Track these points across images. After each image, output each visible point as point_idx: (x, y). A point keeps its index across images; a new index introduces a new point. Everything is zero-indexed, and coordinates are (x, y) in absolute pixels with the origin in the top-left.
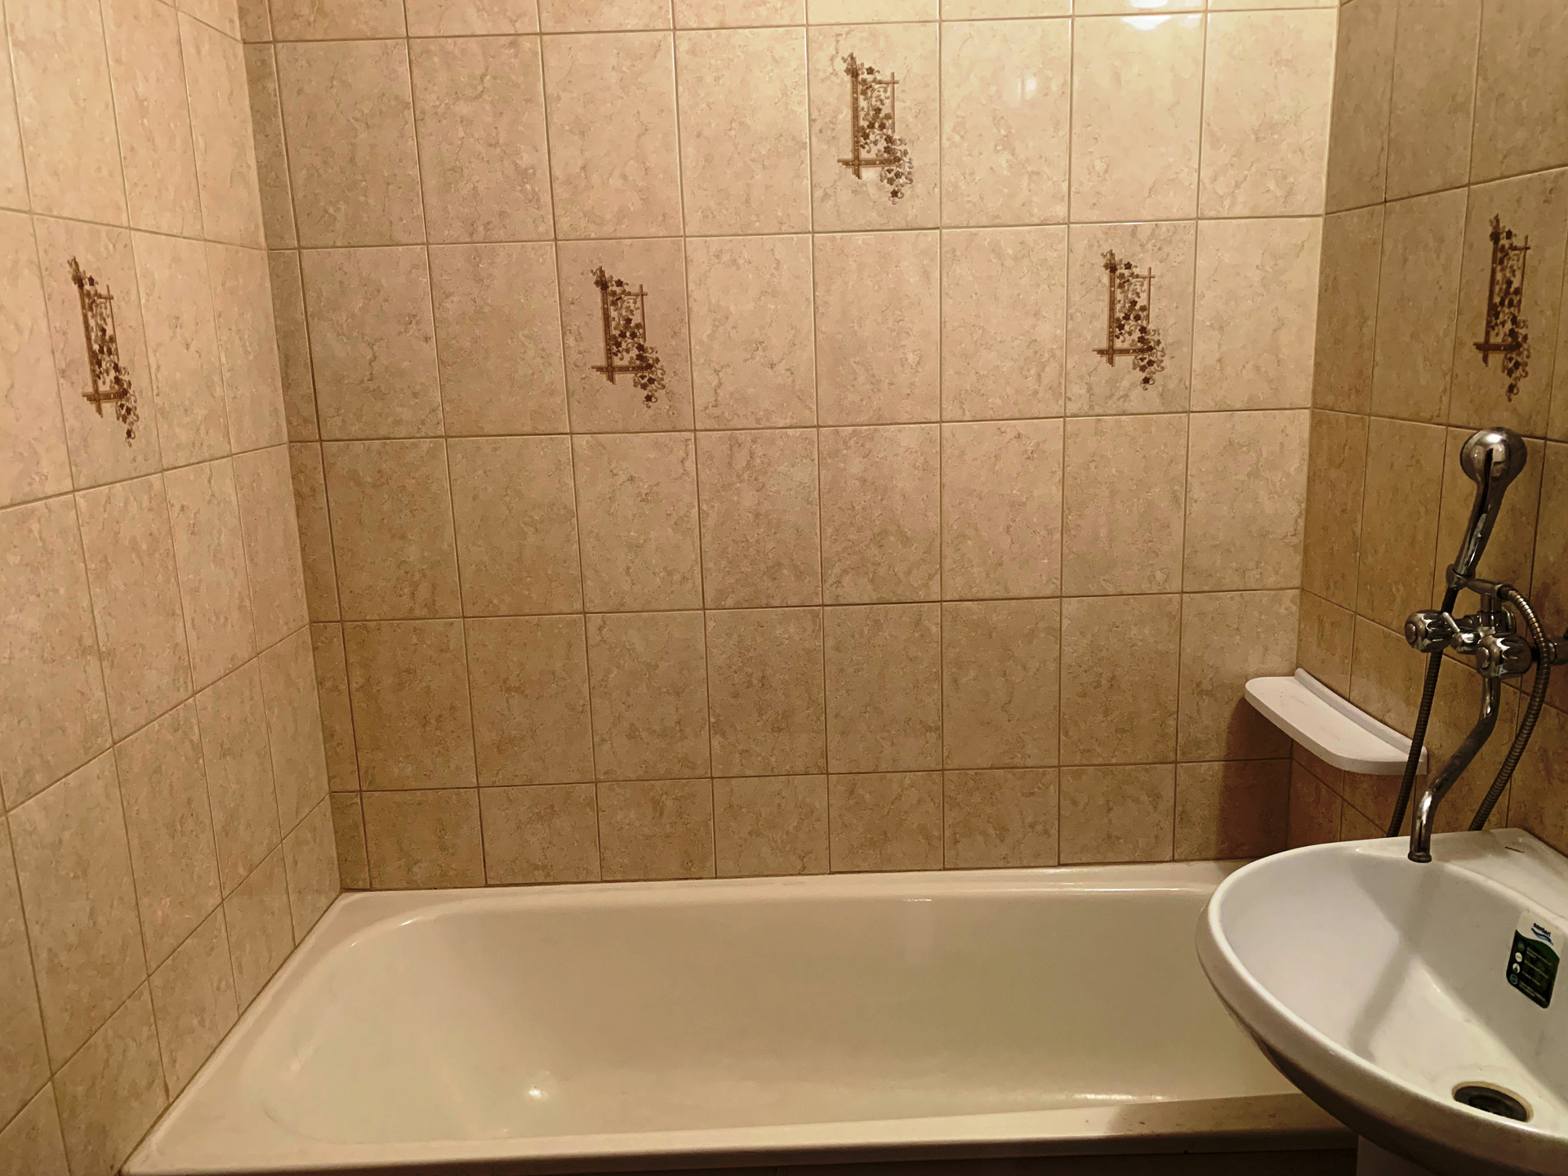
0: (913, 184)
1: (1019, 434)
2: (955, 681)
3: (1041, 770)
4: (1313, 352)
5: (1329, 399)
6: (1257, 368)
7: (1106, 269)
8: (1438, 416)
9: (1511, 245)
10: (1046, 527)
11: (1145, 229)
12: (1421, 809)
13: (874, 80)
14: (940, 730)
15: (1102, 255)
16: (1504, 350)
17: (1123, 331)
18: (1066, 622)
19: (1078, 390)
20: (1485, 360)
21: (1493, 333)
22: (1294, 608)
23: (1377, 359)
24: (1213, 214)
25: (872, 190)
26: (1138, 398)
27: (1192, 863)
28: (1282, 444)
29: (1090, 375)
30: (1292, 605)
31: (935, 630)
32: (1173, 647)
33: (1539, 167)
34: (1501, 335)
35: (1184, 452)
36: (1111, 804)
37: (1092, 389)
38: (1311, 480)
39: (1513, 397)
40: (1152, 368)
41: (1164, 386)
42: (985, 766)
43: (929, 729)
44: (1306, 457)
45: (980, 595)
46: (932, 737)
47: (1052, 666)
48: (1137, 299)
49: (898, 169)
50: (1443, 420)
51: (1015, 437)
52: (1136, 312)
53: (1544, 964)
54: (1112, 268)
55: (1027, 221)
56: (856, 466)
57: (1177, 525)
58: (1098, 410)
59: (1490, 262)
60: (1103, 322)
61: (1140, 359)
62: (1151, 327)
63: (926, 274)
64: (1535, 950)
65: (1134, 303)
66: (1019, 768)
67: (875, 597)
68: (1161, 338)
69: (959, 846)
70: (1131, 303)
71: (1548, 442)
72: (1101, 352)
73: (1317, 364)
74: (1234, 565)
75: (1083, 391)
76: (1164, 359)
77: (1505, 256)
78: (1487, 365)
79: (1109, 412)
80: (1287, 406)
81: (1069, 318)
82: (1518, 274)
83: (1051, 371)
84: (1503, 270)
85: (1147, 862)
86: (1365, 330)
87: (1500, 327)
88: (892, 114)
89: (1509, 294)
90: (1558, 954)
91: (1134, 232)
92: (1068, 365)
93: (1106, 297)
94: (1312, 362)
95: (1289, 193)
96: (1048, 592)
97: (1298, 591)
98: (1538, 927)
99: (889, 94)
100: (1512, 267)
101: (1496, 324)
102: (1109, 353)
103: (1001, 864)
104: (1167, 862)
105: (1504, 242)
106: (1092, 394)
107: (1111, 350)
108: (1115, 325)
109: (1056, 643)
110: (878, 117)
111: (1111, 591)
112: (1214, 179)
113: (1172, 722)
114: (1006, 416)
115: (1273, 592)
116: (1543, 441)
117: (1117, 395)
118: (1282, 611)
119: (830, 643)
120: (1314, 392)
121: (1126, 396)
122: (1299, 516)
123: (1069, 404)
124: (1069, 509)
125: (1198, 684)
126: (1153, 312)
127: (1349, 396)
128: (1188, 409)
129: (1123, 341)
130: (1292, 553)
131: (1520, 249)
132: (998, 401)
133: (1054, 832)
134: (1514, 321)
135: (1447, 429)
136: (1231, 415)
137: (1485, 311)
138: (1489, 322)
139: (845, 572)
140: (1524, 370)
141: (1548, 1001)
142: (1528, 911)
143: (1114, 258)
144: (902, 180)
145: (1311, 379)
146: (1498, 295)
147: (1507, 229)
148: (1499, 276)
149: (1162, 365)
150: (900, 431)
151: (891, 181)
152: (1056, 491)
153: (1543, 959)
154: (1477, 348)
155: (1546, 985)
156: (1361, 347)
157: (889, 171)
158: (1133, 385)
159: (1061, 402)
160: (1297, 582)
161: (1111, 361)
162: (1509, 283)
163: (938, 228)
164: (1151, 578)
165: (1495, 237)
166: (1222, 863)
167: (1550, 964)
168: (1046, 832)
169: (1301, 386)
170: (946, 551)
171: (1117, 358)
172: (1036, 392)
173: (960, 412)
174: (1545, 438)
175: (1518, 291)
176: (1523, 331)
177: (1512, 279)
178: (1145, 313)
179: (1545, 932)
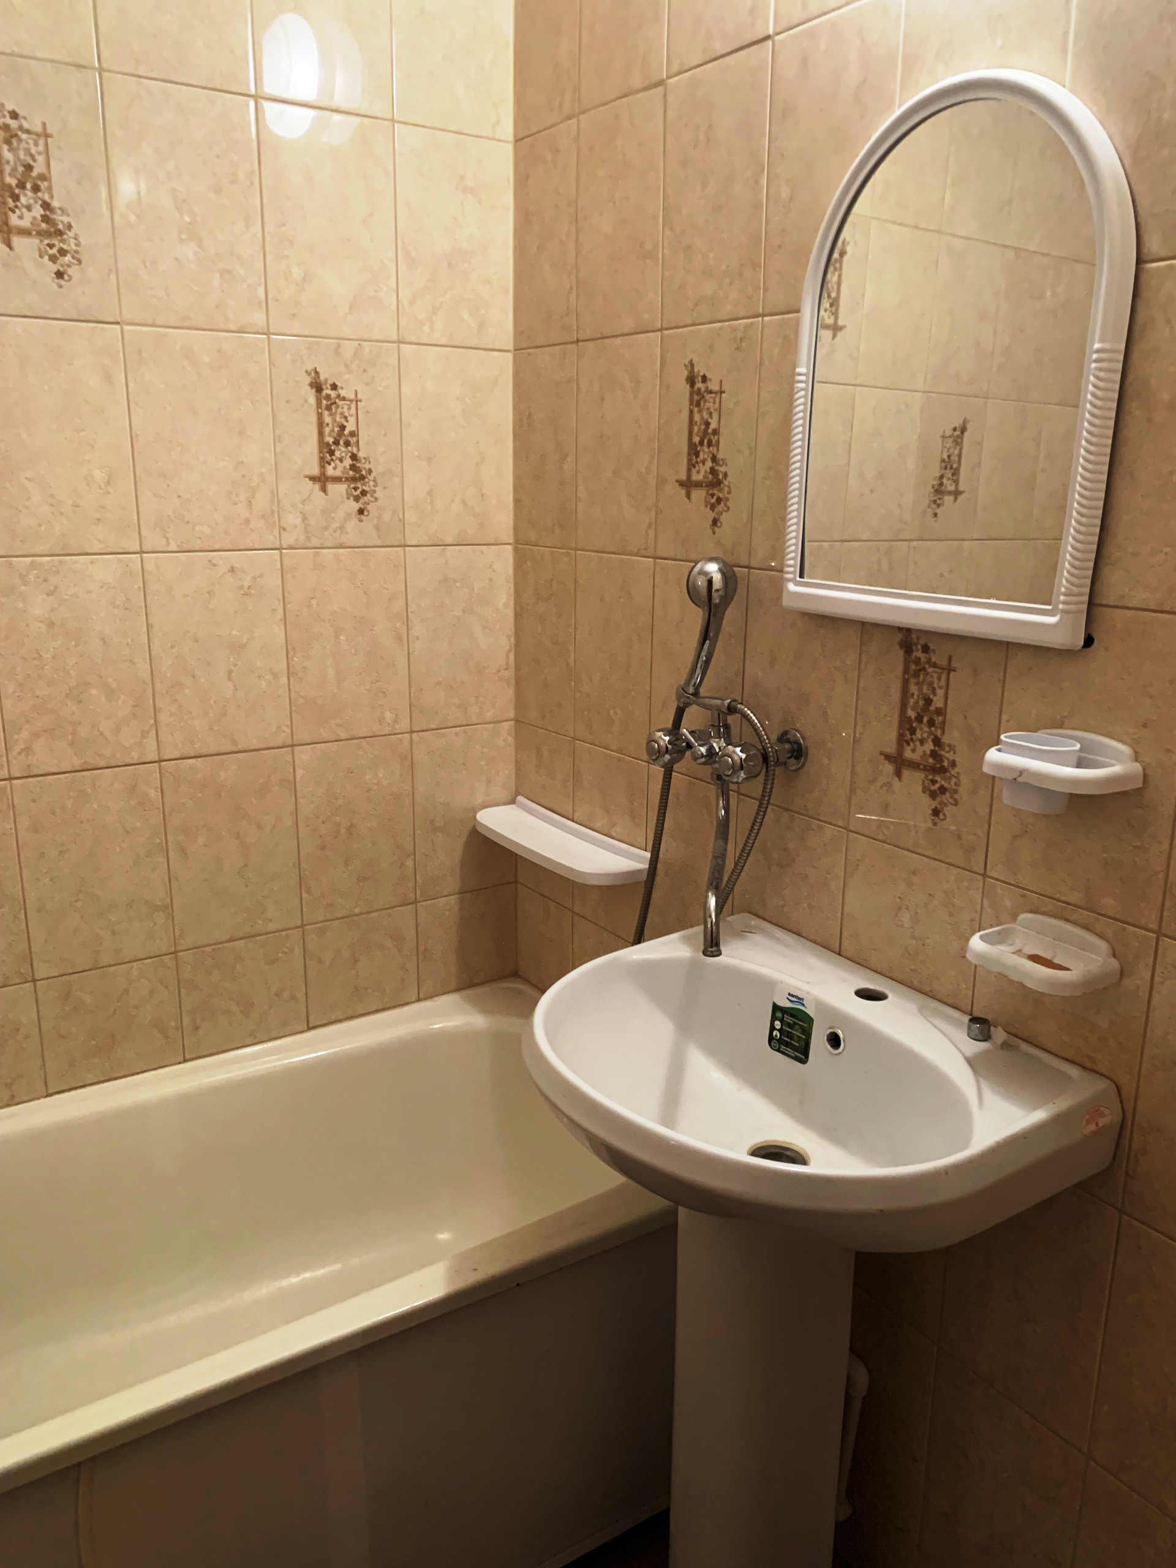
0: (82, 265)
1: (233, 568)
2: (183, 851)
3: (284, 933)
4: (511, 488)
5: (533, 536)
6: (464, 502)
7: (312, 388)
8: (646, 549)
9: (707, 388)
10: (271, 671)
11: (349, 348)
12: (709, 908)
13: (21, 128)
14: (168, 909)
15: (306, 372)
16: (706, 486)
17: (334, 457)
18: (300, 772)
19: (292, 519)
20: (688, 496)
21: (694, 471)
22: (511, 739)
23: (580, 494)
24: (413, 339)
25: (29, 266)
26: (354, 530)
27: (436, 999)
28: (491, 580)
29: (303, 503)
30: (509, 737)
31: (153, 794)
32: (407, 787)
33: (728, 317)
34: (702, 473)
35: (403, 588)
36: (357, 955)
37: (306, 519)
38: (518, 616)
39: (716, 529)
40: (365, 498)
41: (379, 518)
42: (223, 939)
43: (157, 909)
44: (512, 592)
45: (204, 751)
46: (160, 917)
47: (289, 822)
48: (345, 424)
49: (62, 245)
50: (650, 552)
51: (229, 571)
52: (345, 438)
53: (800, 1025)
54: (318, 387)
55: (222, 326)
56: (39, 606)
57: (402, 664)
58: (315, 542)
59: (687, 403)
60: (312, 446)
61: (354, 488)
62: (361, 455)
63: (108, 378)
64: (792, 1016)
65: (343, 428)
66: (260, 935)
67: (77, 763)
68: (371, 466)
69: (201, 1032)
70: (340, 427)
71: (752, 570)
72: (313, 479)
73: (517, 501)
74: (457, 701)
75: (298, 521)
76: (376, 489)
77: (701, 399)
78: (690, 501)
79: (326, 545)
80: (492, 542)
81: (277, 440)
82: (715, 415)
83: (262, 500)
84: (700, 411)
85: (395, 1007)
86: (565, 467)
87: (701, 465)
88: (47, 175)
89: (707, 434)
90: (812, 1015)
91: (337, 350)
92: (280, 492)
93: (314, 419)
94: (510, 499)
95: (481, 326)
96: (279, 741)
97: (512, 723)
98: (793, 996)
99: (41, 148)
100: (708, 409)
101: (697, 462)
102: (322, 480)
103: (248, 1041)
104: (414, 1002)
105: (699, 385)
106: (308, 525)
107: (323, 477)
108: (325, 450)
109: (291, 796)
110: (29, 176)
111: (343, 735)
112: (412, 302)
113: (409, 863)
114: (217, 547)
115: (491, 726)
116: (747, 570)
117: (335, 525)
118: (501, 743)
119: (24, 822)
120: (516, 529)
121: (342, 528)
122: (510, 650)
123: (284, 535)
124: (294, 649)
125: (432, 822)
126: (363, 439)
127: (553, 532)
128: (403, 543)
129: (335, 468)
130: (506, 686)
131: (716, 393)
132: (206, 530)
133: (301, 996)
134: (714, 459)
135: (655, 561)
136: (444, 549)
137: (685, 450)
138: (689, 460)
139: (36, 735)
140: (725, 505)
141: (807, 1057)
142: (782, 983)
143: (319, 377)
144: (68, 258)
145: (511, 515)
146: (697, 435)
147: (702, 374)
148: (697, 417)
149: (375, 495)
150: (92, 563)
151: (53, 259)
152: (279, 632)
153: (800, 1023)
154: (680, 485)
155: (803, 1043)
156: (562, 483)
157: (51, 246)
158: (348, 516)
159: (276, 533)
160: (511, 714)
161: (324, 490)
162: (708, 424)
163: (118, 323)
164: (382, 720)
165: (691, 380)
166: (465, 993)
167: (806, 1025)
168: (293, 997)
169: (503, 521)
170: (160, 704)
171: (330, 487)
172: (248, 521)
173: (163, 541)
174: (749, 567)
175: (716, 432)
176: (723, 469)
177: (710, 420)
178: (355, 439)
179: (799, 998)
